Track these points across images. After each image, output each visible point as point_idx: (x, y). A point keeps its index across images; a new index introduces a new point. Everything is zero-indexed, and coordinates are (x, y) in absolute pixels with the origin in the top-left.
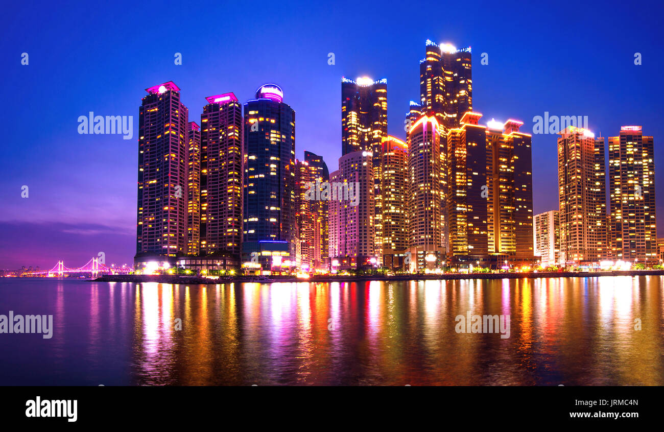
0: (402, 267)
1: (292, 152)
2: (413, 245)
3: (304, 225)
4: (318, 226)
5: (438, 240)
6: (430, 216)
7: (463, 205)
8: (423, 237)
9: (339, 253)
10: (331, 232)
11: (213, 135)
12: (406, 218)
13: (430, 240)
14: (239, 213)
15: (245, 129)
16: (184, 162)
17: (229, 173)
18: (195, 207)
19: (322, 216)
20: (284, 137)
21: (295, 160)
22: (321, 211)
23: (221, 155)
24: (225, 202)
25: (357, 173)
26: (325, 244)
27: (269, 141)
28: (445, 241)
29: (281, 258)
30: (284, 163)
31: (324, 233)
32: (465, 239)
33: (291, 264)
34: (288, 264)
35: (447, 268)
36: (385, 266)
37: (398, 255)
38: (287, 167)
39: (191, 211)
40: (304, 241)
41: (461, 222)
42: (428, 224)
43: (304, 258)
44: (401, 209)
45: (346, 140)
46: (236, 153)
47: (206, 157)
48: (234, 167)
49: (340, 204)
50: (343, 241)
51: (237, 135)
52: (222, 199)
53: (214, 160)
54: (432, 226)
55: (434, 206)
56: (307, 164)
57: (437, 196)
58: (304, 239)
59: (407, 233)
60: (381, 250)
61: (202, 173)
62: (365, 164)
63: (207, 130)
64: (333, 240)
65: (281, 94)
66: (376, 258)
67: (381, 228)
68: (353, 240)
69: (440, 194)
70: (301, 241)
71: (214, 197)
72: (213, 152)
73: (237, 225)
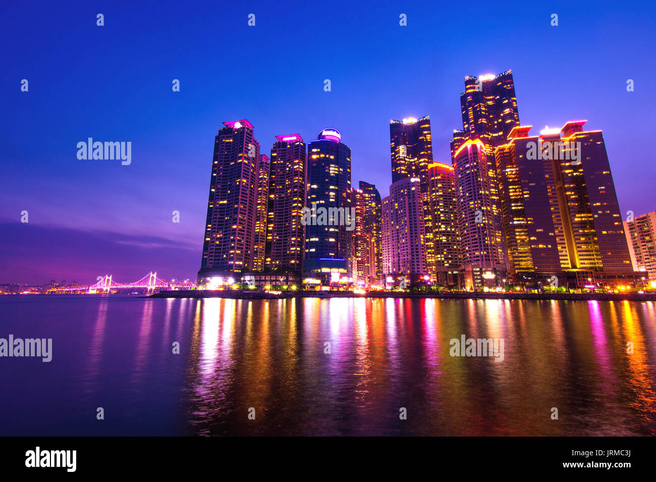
0: (457, 284)
1: (349, 182)
2: (467, 262)
3: (360, 244)
4: (372, 245)
5: (495, 257)
6: (483, 232)
7: (521, 219)
8: (477, 253)
9: (392, 270)
10: (385, 251)
11: (281, 167)
12: (458, 236)
13: (486, 256)
14: (302, 233)
15: (309, 163)
16: (254, 187)
17: (294, 199)
18: (262, 227)
19: (376, 236)
20: (341, 169)
21: (351, 189)
22: (375, 232)
23: (287, 183)
24: (289, 223)
25: (406, 197)
26: (380, 261)
27: (329, 173)
28: (504, 256)
29: (339, 274)
30: (341, 191)
31: (378, 251)
32: (528, 254)
33: (348, 280)
34: (345, 280)
35: (509, 286)
36: (439, 283)
37: (452, 272)
38: (344, 194)
39: (258, 230)
40: (360, 259)
41: (520, 236)
42: (482, 241)
43: (360, 275)
44: (451, 227)
45: (396, 170)
46: (300, 183)
47: (274, 185)
48: (298, 194)
49: (392, 225)
50: (396, 259)
51: (302, 168)
52: (287, 221)
53: (281, 187)
54: (487, 242)
55: (486, 222)
56: (361, 192)
57: (489, 212)
58: (360, 257)
59: (459, 250)
60: (434, 267)
61: (270, 198)
62: (413, 189)
63: (276, 162)
64: (387, 258)
65: (339, 136)
66: (430, 275)
67: (432, 246)
68: (406, 257)
69: (492, 210)
70: (357, 259)
71: (280, 219)
72: (280, 181)
73: (300, 244)
